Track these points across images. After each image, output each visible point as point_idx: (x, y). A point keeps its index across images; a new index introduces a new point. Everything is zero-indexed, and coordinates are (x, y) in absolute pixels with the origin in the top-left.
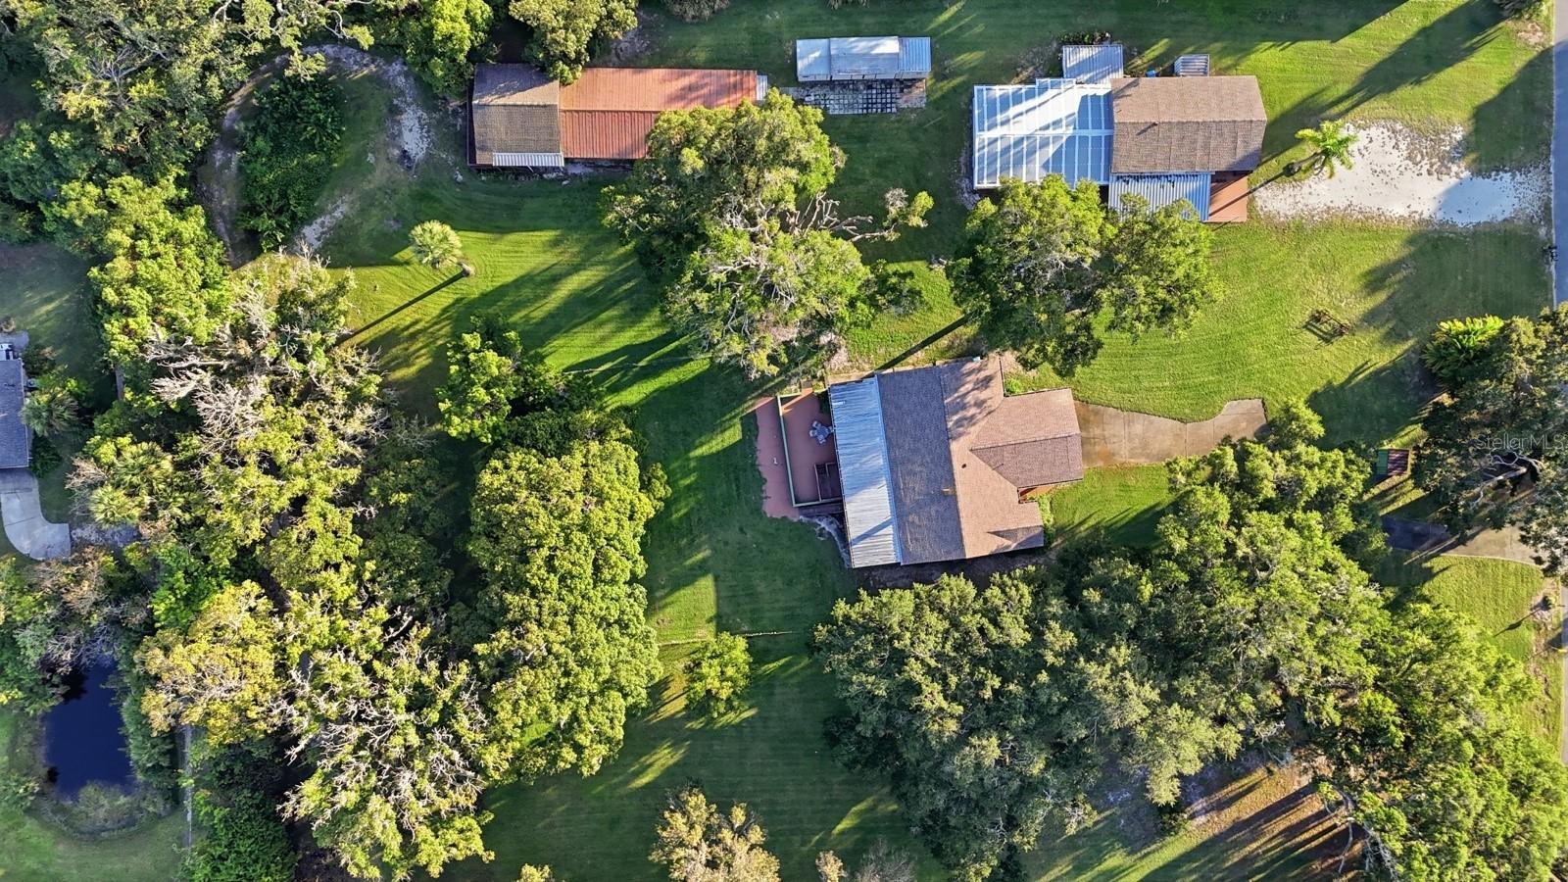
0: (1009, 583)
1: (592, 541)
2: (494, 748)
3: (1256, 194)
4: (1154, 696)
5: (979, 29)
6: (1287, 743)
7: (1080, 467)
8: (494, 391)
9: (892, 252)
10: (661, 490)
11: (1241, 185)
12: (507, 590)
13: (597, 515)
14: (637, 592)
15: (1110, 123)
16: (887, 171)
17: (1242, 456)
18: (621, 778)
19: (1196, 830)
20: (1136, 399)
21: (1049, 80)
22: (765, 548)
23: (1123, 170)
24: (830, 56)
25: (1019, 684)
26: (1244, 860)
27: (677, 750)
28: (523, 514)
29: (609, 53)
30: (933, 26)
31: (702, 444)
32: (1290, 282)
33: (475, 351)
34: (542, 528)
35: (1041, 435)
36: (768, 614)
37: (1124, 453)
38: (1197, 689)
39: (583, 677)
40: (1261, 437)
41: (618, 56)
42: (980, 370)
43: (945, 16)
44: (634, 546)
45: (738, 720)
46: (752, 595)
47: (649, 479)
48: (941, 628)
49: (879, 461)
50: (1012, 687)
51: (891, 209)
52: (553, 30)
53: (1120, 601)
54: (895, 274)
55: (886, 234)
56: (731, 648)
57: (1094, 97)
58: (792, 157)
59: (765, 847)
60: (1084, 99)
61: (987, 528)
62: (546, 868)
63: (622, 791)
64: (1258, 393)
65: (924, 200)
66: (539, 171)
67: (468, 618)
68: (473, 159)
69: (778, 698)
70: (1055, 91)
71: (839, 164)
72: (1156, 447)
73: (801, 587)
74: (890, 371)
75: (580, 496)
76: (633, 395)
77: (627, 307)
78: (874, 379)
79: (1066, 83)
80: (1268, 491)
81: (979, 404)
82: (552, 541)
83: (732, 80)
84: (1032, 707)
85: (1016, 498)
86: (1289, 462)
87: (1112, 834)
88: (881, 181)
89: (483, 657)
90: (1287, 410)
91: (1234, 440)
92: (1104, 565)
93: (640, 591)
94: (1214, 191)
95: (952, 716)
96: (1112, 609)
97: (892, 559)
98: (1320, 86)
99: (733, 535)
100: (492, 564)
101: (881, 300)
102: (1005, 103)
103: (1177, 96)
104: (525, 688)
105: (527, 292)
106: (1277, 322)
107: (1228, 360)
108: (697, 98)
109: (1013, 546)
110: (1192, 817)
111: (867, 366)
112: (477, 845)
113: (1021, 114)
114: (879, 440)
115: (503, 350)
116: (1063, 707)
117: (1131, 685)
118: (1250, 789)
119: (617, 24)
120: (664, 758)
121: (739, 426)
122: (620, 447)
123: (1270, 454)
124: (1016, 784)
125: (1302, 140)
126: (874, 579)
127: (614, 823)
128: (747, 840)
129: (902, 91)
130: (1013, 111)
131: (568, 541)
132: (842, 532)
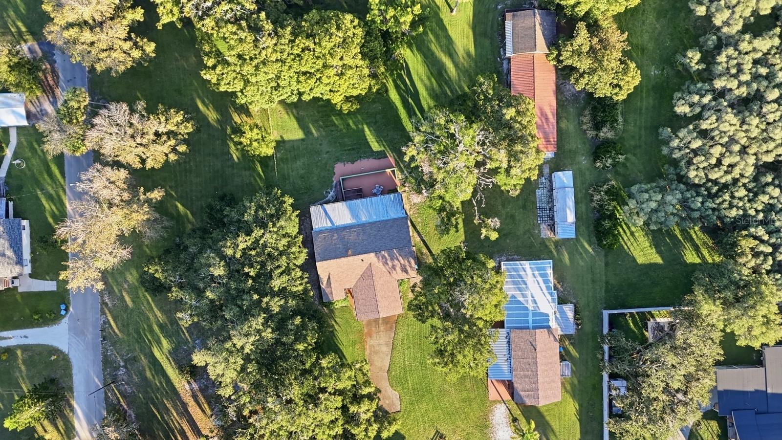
0: (303, 281)
1: (318, 70)
2: (213, 23)
3: (503, 404)
4: (247, 350)
5: (581, 263)
6: (226, 422)
7: (364, 319)
8: (392, 20)
9: (468, 222)
10: (346, 108)
11: (506, 396)
12: (292, 28)
13: (331, 72)
14: (294, 97)
15: (535, 328)
16: (509, 220)
17: (370, 397)
18: (201, 94)
19: (182, 384)
20: (399, 347)
21: (556, 297)
22: (319, 164)
23: (512, 335)
24: (565, 188)
25: (252, 285)
26: (168, 410)
27: (216, 122)
28: (331, 35)
29: (563, 79)
30: (582, 240)
31: (370, 131)
32: (459, 423)
33: (412, 11)
34: (323, 44)
35: (379, 298)
36: (286, 167)
37: (371, 342)
38: (251, 373)
39: (250, 67)
40: (380, 408)
41: (562, 84)
42: (411, 267)
43: (587, 246)
44: (317, 93)
45: (232, 152)
46: (296, 158)
47: (351, 101)
48: (279, 246)
49: (364, 219)
50: (250, 281)
51: (490, 220)
52: (572, 45)
53: (295, 335)
54: (457, 223)
55: (477, 217)
56: (267, 146)
57: (548, 320)
58: (512, 163)
59: (167, 161)
60: (547, 315)
61: (332, 273)
62: (154, 55)
63: (195, 95)
64: (403, 408)
65: (494, 236)
66: (504, 46)
67: (278, 10)
68: (508, 11)
69: (244, 172)
70: (550, 300)
71: (511, 192)
72: (375, 358)
73: (300, 182)
74: (410, 224)
75: (341, 63)
76: (394, 95)
77: (438, 92)
78: (404, 215)
79: (555, 305)
80: (353, 409)
81: (394, 267)
82: (318, 50)
83: (552, 140)
84: (241, 292)
85: (347, 287)
86: (368, 421)
87: (179, 343)
88: (504, 216)
89: (258, 17)
90: (394, 420)
91: (378, 395)
92: (313, 328)
93: (295, 99)
94: (503, 382)
95: (235, 253)
96: (291, 330)
97: (315, 226)
98: (557, 434)
99: (325, 147)
100: (306, 21)
101: (444, 214)
102: (544, 275)
103: (550, 361)
104: (243, 37)
105: (444, 41)
106: (439, 417)
107: (420, 393)
108: (542, 122)
109: (323, 286)
110: (189, 383)
111: (411, 213)
112: (165, 20)
113: (539, 284)
114: (375, 218)
115: (414, 25)
116: (241, 307)
117: (252, 339)
118: (203, 411)
119: (577, 80)
120: (212, 115)
121: (380, 149)
122: (366, 85)
123: (372, 411)
124: (201, 285)
125: (529, 423)
126: (305, 219)
127: (179, 92)
128: (170, 153)
129: (549, 225)
130: (540, 279)
131: (318, 58)
132: (328, 202)
